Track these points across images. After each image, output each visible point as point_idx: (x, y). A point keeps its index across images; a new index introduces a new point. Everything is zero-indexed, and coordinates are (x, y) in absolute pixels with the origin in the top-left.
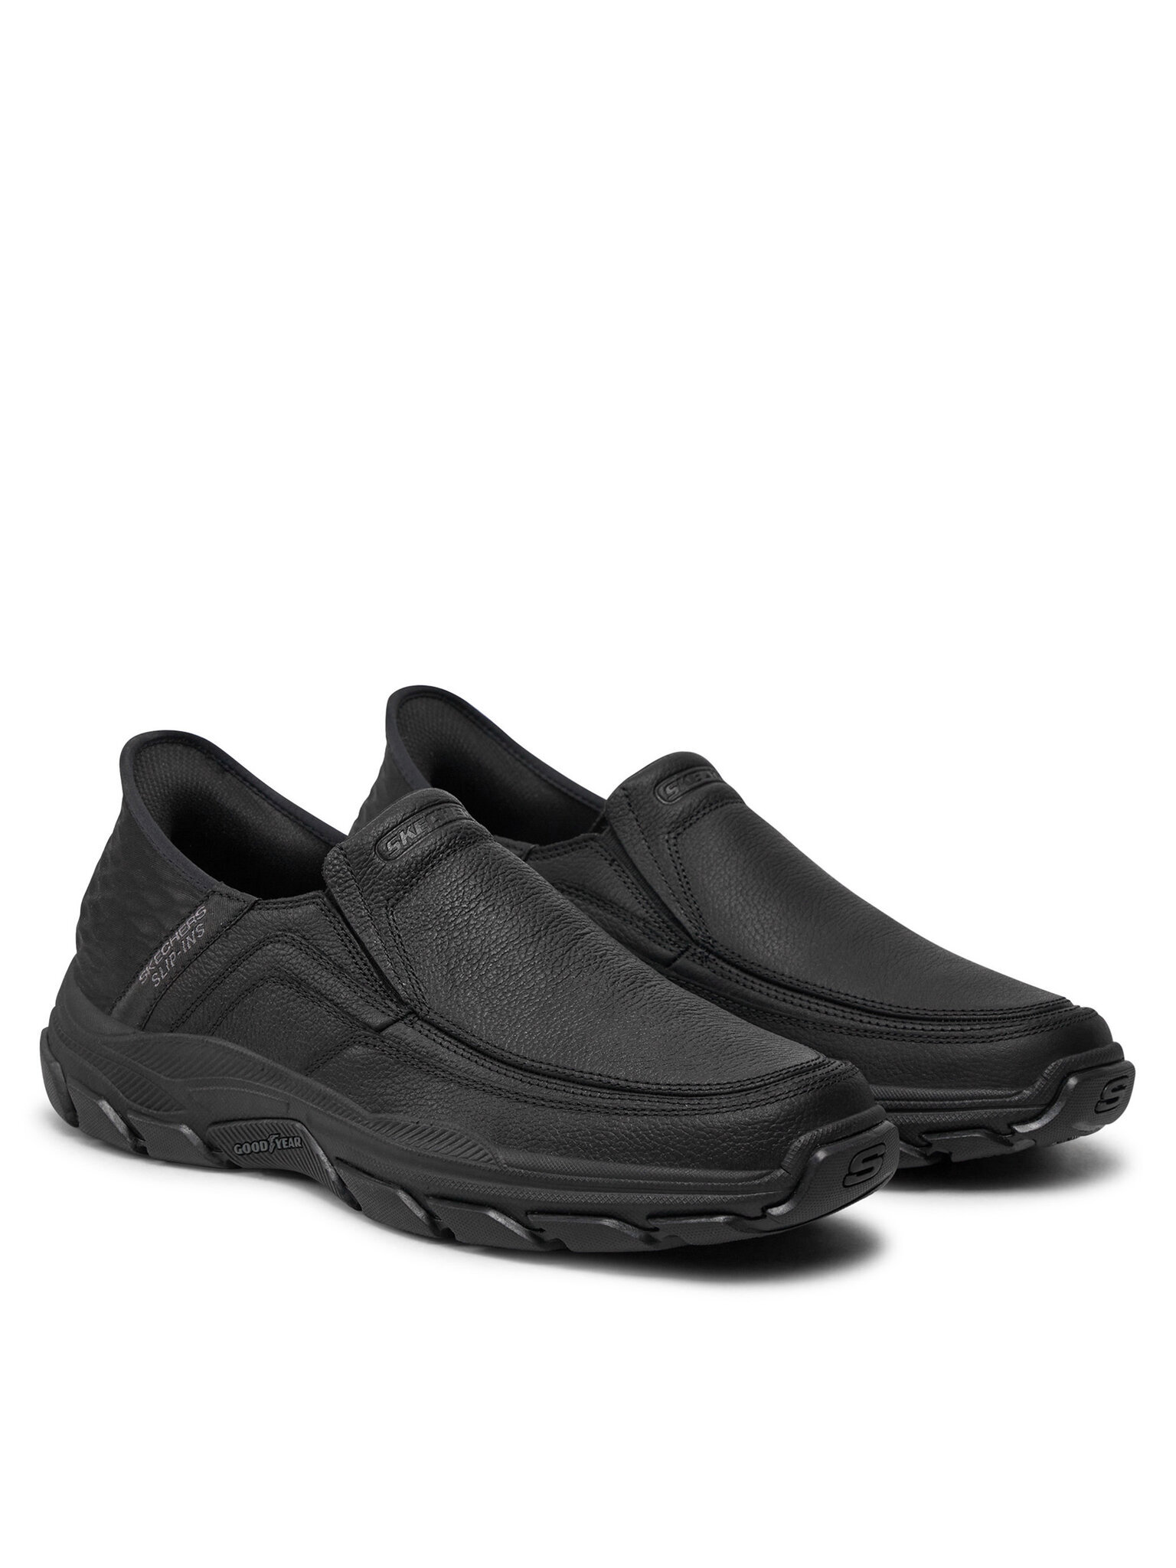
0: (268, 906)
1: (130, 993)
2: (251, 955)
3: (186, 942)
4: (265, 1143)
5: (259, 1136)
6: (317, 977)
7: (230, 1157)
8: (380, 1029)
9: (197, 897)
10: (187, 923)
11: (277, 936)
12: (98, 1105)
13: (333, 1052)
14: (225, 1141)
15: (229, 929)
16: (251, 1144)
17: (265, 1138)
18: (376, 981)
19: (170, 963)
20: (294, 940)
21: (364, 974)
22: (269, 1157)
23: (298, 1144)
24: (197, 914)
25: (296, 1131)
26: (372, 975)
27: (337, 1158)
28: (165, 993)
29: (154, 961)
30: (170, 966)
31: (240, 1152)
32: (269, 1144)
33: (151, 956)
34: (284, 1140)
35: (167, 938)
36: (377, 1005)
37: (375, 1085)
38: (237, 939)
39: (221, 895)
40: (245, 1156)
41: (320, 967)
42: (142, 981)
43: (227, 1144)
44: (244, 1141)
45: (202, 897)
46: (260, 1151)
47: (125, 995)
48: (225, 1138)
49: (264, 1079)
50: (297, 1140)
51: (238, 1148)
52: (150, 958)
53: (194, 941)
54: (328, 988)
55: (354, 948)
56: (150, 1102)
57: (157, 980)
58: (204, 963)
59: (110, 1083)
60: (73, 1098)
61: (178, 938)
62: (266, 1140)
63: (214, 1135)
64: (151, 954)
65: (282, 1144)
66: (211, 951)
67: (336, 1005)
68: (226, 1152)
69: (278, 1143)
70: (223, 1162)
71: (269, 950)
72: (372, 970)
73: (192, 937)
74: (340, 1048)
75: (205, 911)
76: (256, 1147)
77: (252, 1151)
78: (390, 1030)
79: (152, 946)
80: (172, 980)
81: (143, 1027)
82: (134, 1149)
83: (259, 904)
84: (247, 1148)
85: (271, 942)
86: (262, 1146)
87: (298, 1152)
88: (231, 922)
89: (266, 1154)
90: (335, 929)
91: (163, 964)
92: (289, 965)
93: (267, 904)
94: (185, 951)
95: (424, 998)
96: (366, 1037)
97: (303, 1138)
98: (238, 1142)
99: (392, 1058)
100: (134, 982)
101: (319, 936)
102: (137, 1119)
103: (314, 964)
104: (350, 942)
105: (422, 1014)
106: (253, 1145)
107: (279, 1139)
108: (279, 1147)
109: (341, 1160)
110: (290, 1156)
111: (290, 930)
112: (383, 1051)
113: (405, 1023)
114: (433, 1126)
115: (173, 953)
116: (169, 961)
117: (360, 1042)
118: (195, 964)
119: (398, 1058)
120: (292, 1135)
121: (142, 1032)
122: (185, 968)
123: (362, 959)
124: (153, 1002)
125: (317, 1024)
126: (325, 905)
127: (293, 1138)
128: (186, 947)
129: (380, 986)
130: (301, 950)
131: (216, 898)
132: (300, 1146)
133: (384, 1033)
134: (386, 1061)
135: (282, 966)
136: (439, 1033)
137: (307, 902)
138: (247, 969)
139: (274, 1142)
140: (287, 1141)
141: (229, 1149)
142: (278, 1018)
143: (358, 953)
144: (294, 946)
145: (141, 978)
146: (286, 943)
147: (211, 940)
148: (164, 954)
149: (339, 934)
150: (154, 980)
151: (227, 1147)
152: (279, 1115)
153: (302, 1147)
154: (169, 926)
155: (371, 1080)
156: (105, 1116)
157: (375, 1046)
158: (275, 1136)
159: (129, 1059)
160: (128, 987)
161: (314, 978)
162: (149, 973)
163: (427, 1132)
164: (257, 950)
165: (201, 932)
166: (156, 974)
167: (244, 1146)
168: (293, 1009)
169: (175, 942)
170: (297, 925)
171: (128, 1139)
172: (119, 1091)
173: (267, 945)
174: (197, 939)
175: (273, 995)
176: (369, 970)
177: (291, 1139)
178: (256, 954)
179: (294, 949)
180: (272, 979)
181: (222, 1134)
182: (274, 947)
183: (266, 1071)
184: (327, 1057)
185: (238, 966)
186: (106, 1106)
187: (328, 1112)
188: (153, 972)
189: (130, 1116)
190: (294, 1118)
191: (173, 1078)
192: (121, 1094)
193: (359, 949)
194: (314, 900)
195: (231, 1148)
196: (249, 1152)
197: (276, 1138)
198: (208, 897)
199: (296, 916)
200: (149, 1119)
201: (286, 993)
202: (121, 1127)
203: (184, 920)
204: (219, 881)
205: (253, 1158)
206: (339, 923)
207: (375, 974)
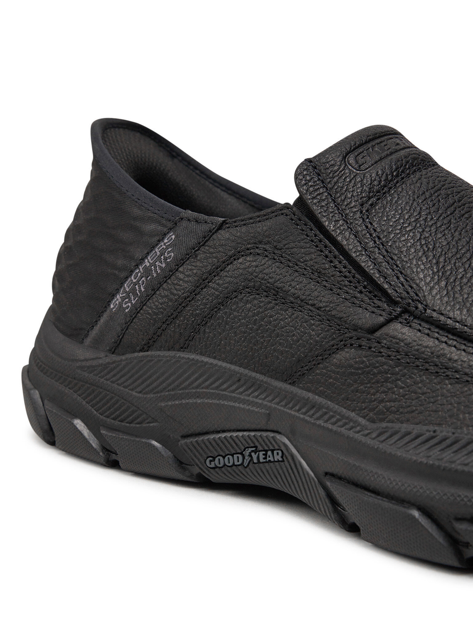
0: (236, 224)
1: (102, 320)
2: (221, 271)
3: (155, 267)
4: (240, 456)
5: (233, 448)
6: (293, 284)
7: (202, 469)
8: (373, 330)
9: (164, 226)
10: (157, 250)
11: (248, 249)
12: (73, 424)
13: (321, 358)
14: (197, 454)
15: (198, 250)
16: (224, 457)
17: (240, 451)
18: (359, 282)
19: (140, 288)
20: (266, 251)
21: (345, 277)
22: (244, 472)
23: (278, 457)
24: (166, 241)
25: (276, 443)
26: (354, 277)
27: (326, 474)
28: (135, 317)
29: (125, 288)
30: (140, 291)
31: (213, 465)
32: (244, 458)
33: (122, 284)
34: (261, 454)
35: (137, 266)
36: (364, 306)
37: (372, 391)
38: (206, 258)
39: (189, 220)
40: (217, 469)
41: (297, 274)
42: (113, 308)
43: (200, 457)
44: (217, 454)
45: (170, 225)
46: (234, 465)
47: (96, 324)
48: (197, 451)
49: (241, 390)
50: (278, 454)
51: (211, 461)
52: (121, 287)
53: (164, 265)
54: (307, 293)
55: (330, 252)
56: (122, 417)
57: (128, 306)
58: (174, 284)
59: (84, 403)
60: (49, 419)
61: (148, 264)
62: (241, 453)
63: (186, 448)
64: (122, 283)
65: (258, 458)
66: (181, 272)
67: (319, 309)
68: (197, 465)
69: (254, 456)
70: (193, 475)
71: (241, 263)
72: (353, 271)
73: (161, 262)
74: (328, 352)
75: (173, 237)
76: (230, 461)
77: (225, 465)
78: (384, 330)
79: (123, 275)
80: (143, 303)
81: (113, 351)
82: (106, 463)
83: (227, 224)
84: (219, 462)
85: (243, 256)
86: (237, 459)
87: (278, 467)
88: (199, 243)
89: (240, 467)
90: (308, 236)
91: (133, 291)
92: (263, 276)
93: (235, 222)
94: (155, 275)
95: (417, 295)
96: (358, 339)
97: (285, 451)
98: (210, 455)
99: (392, 360)
100: (105, 311)
101: (292, 245)
102: (110, 434)
103: (290, 272)
104: (326, 247)
105: (417, 312)
106: (226, 458)
107: (255, 452)
108: (255, 461)
109: (333, 475)
110: (268, 471)
111: (260, 242)
112: (381, 353)
113: (400, 322)
114: (456, 435)
115: (143, 279)
116: (140, 287)
117: (351, 345)
118: (165, 286)
119: (399, 359)
120: (272, 448)
121: (113, 355)
122: (155, 290)
123: (340, 262)
124: (124, 326)
125: (298, 329)
126: (294, 215)
127: (273, 451)
128: (156, 271)
129: (365, 287)
130: (275, 259)
131: (184, 223)
132: (280, 459)
133: (378, 334)
134: (385, 364)
135: (256, 277)
136: (441, 332)
137: (276, 214)
138: (218, 284)
139: (250, 455)
140: (265, 455)
141: (201, 463)
142: (255, 327)
143: (335, 257)
144: (267, 256)
145: (112, 306)
146: (258, 254)
147: (180, 262)
148: (134, 281)
149: (312, 241)
150: (124, 306)
151: (199, 460)
152: (259, 427)
153: (283, 461)
154: (138, 255)
155: (369, 385)
156: (80, 433)
157: (370, 348)
158: (250, 449)
159: (102, 380)
160: (99, 317)
161: (291, 285)
162: (120, 300)
163: (448, 442)
164: (228, 265)
165: (170, 256)
166: (127, 300)
167: (217, 459)
168: (271, 316)
169: (145, 268)
170: (267, 237)
171: (101, 454)
172: (93, 410)
173: (238, 259)
174: (167, 264)
175: (249, 306)
176: (350, 272)
177: (269, 453)
178: (227, 269)
179: (267, 259)
180: (247, 290)
181: (195, 448)
182: (245, 260)
183: (242, 382)
184: (314, 362)
185: (209, 282)
186: (79, 424)
187: (318, 422)
188: (123, 299)
189: (103, 432)
190: (275, 429)
191: (144, 394)
192: (95, 412)
193: (337, 253)
194: (283, 212)
195: (203, 461)
196: (221, 465)
197: (252, 451)
198: (176, 224)
199: (265, 228)
200: (121, 434)
201: (263, 302)
202: (94, 443)
203: (153, 247)
204: (185, 210)
205: (225, 472)
206: (311, 230)
207: (357, 276)
